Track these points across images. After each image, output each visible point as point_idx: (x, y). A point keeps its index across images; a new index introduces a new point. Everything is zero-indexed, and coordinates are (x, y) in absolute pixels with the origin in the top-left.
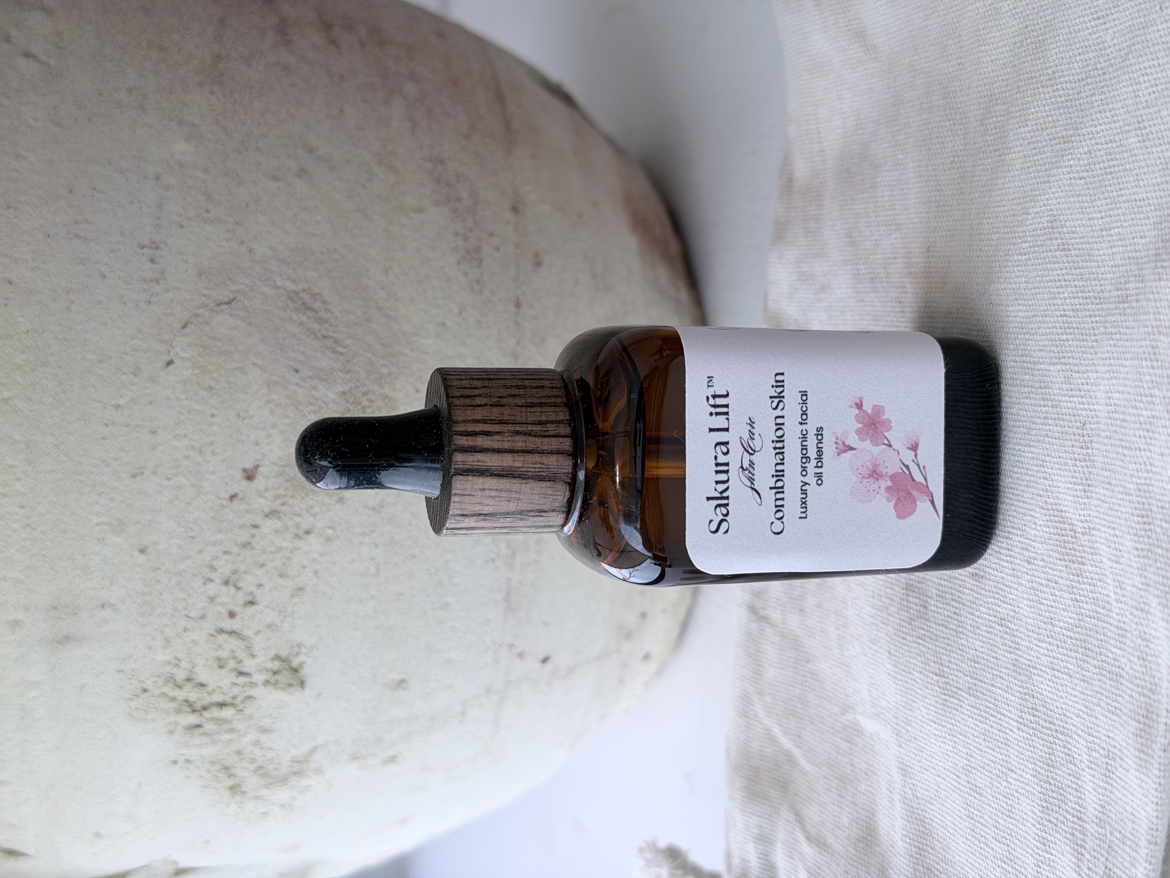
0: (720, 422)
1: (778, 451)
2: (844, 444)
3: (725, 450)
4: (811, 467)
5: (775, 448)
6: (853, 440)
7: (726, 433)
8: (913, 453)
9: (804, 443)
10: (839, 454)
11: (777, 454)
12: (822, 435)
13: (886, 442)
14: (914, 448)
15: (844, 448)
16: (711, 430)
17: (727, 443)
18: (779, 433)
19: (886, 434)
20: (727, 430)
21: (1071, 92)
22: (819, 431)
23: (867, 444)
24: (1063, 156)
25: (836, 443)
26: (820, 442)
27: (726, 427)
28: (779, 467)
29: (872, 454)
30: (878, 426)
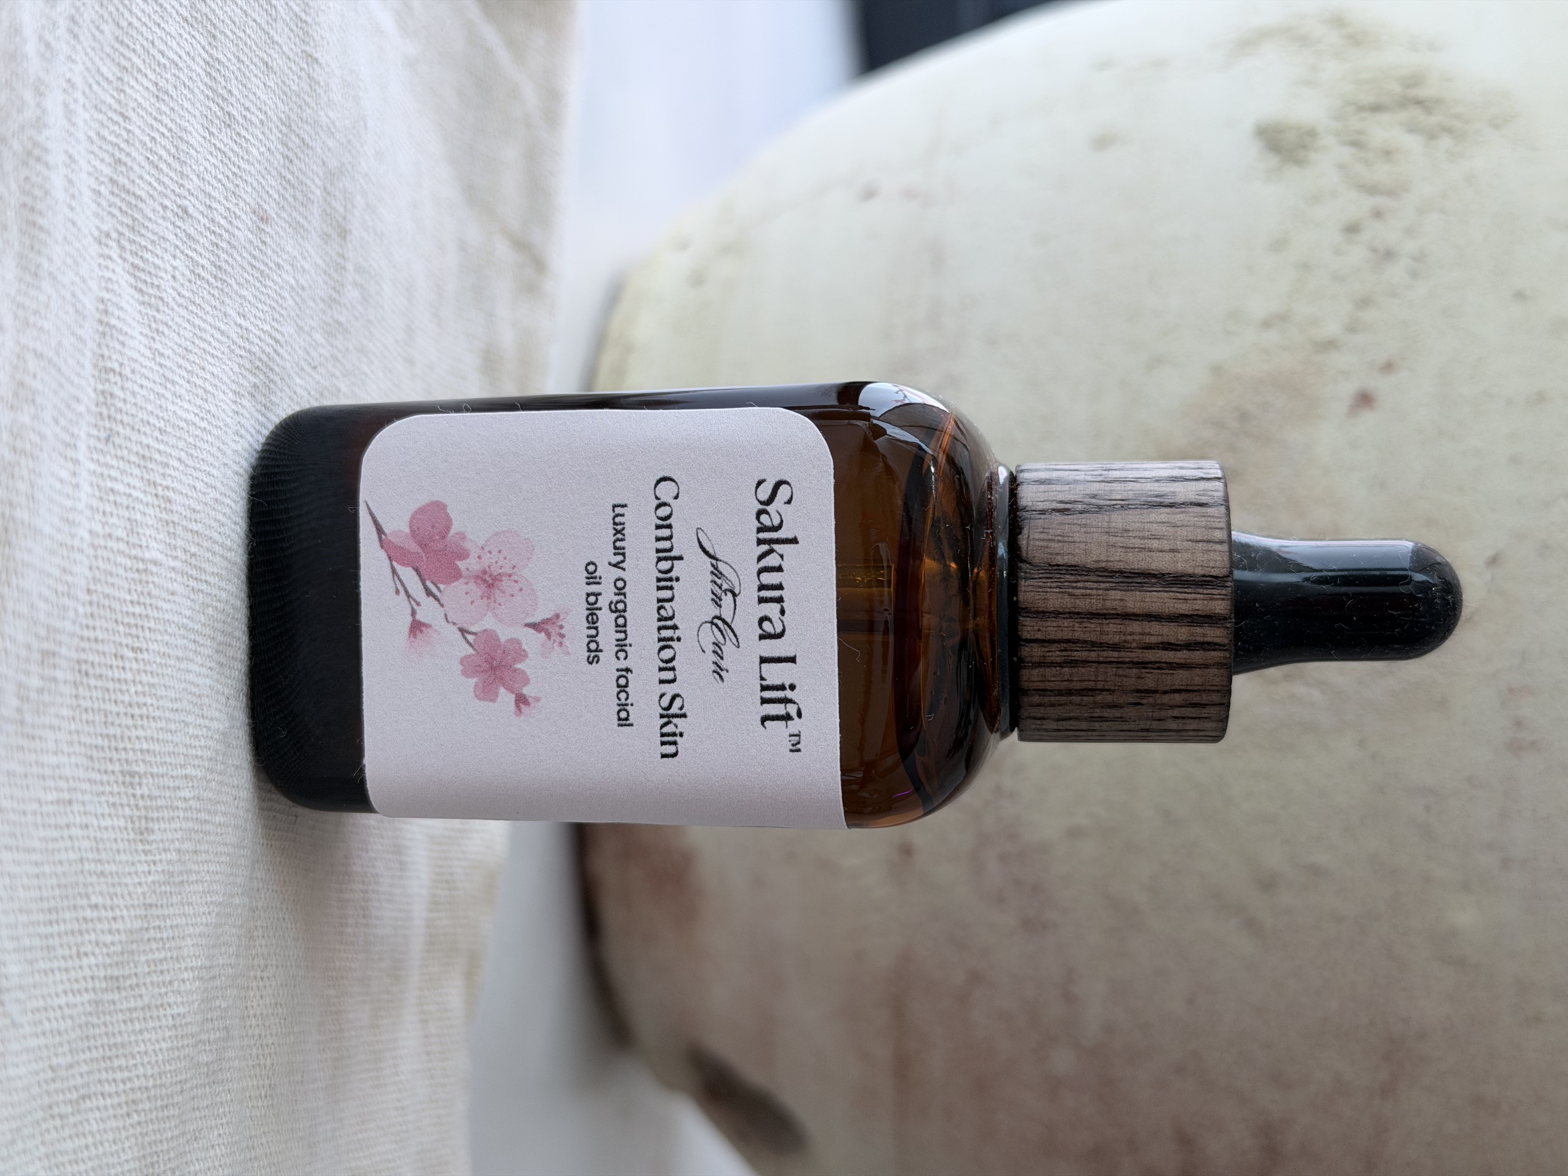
0: (776, 674)
1: (669, 623)
2: (549, 635)
3: (766, 625)
4: (608, 595)
5: (675, 627)
6: (532, 641)
7: (766, 654)
8: (418, 617)
9: (622, 636)
10: (557, 616)
11: (672, 618)
12: (589, 650)
13: (470, 638)
14: (417, 627)
15: (549, 627)
16: (792, 660)
17: (762, 637)
18: (667, 654)
19: (471, 651)
20: (763, 660)
21: (104, 1075)
22: (594, 656)
23: (504, 634)
24: (122, 953)
25: (562, 636)
26: (592, 638)
27: (763, 665)
28: (667, 594)
29: (496, 615)
30: (485, 666)
